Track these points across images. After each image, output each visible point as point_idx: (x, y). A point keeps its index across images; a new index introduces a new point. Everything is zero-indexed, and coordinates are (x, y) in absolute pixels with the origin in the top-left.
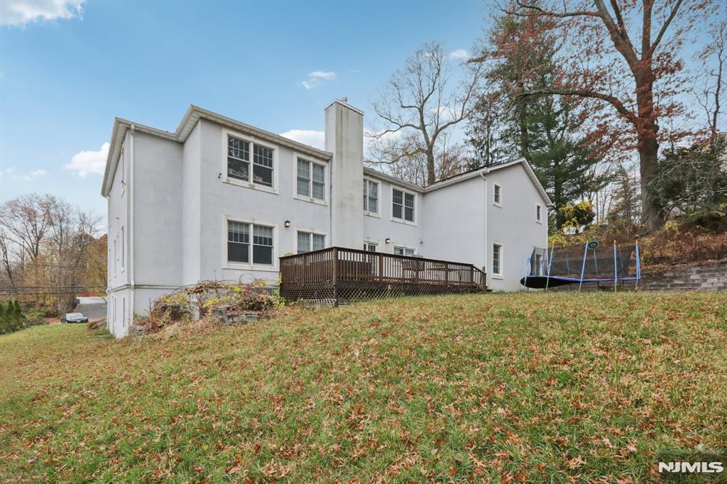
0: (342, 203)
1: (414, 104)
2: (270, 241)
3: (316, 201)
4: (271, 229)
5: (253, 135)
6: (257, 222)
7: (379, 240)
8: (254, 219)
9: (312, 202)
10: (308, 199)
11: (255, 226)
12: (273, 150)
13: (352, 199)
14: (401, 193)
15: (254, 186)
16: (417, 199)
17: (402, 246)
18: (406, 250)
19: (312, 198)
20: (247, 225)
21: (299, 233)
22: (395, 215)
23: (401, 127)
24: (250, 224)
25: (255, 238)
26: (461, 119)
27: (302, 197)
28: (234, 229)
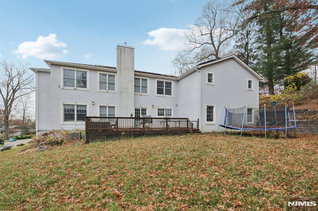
0: (121, 92)
1: (208, 33)
2: (86, 111)
3: (110, 91)
4: (86, 106)
5: (75, 67)
6: (78, 104)
7: (148, 106)
8: (76, 103)
9: (107, 92)
10: (105, 91)
11: (78, 106)
12: (86, 72)
13: (127, 89)
14: (163, 82)
15: (76, 89)
16: (173, 84)
17: (163, 108)
18: (166, 110)
19: (107, 90)
20: (74, 105)
21: (101, 107)
22: (158, 93)
23: (202, 45)
24: (75, 105)
25: (78, 111)
26: (233, 35)
27: (101, 91)
28: (67, 108)
